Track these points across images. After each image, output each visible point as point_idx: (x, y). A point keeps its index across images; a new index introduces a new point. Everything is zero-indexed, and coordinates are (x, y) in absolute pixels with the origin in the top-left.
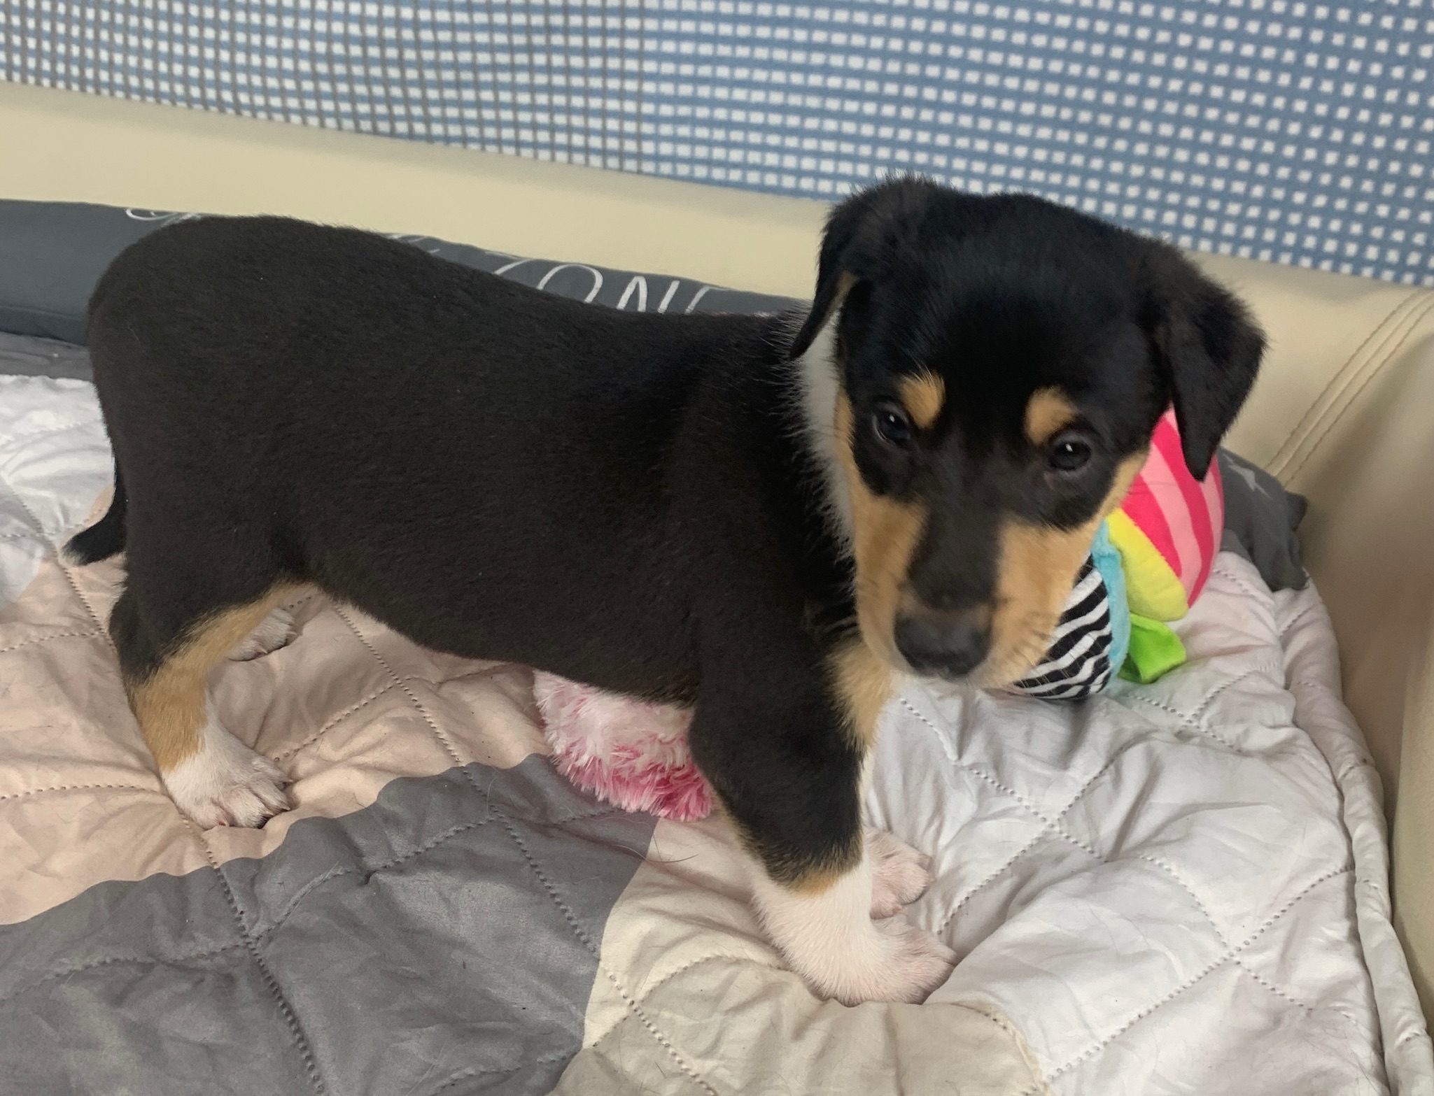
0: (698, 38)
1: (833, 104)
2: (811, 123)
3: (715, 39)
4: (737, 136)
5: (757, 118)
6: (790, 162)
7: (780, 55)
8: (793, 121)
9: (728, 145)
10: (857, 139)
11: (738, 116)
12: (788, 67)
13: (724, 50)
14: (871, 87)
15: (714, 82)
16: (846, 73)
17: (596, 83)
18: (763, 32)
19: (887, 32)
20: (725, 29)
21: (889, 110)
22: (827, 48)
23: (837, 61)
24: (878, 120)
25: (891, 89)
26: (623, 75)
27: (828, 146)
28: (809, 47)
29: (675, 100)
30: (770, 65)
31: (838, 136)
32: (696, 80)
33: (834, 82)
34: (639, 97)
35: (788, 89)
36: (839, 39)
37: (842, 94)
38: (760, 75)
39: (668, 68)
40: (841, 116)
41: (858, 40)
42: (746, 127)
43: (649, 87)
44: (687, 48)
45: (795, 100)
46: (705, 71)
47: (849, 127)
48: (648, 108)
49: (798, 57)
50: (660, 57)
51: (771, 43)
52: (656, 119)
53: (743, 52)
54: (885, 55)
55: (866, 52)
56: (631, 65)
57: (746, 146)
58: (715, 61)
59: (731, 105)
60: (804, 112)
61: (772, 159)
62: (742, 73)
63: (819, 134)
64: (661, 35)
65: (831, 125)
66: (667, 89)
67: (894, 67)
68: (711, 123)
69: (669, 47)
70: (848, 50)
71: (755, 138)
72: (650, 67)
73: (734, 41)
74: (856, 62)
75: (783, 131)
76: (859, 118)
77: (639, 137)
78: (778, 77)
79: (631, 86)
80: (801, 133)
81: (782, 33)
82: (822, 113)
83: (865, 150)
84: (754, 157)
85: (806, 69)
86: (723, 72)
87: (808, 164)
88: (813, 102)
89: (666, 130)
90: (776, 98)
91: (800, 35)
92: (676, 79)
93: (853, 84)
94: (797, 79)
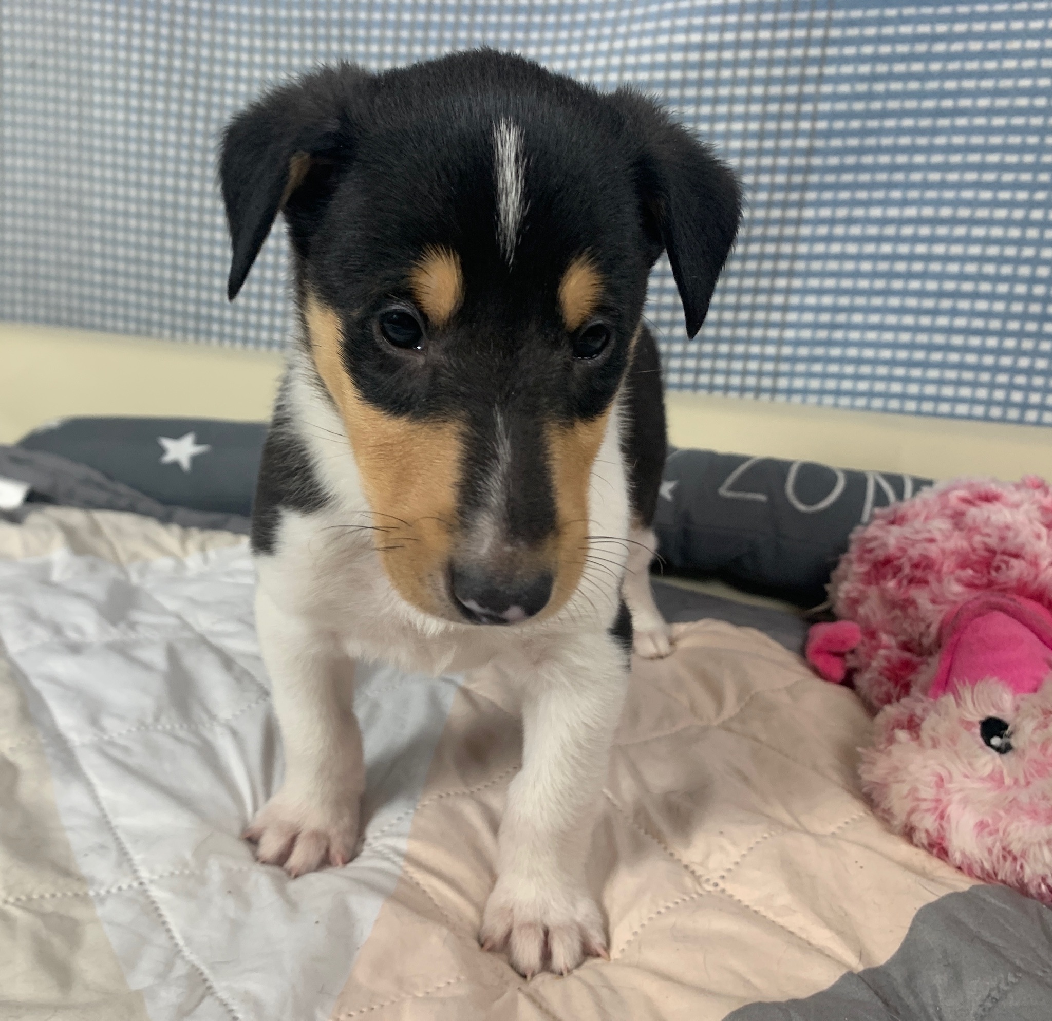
0: (838, 292)
1: (957, 340)
2: (937, 357)
3: (854, 292)
4: (866, 370)
5: (886, 354)
6: (913, 389)
7: (912, 302)
8: (919, 355)
9: (857, 377)
10: (978, 368)
11: (869, 353)
12: (919, 312)
13: (860, 301)
14: (995, 324)
15: (849, 326)
16: (973, 314)
17: (742, 332)
18: (898, 284)
19: (1013, 279)
20: (864, 284)
21: (1010, 343)
22: (957, 295)
23: (964, 305)
24: (999, 352)
25: (1014, 325)
26: (767, 325)
27: (951, 375)
28: (940, 294)
29: (813, 343)
30: (902, 311)
31: (961, 366)
32: (833, 326)
33: (960, 322)
34: (780, 342)
35: (916, 329)
36: (968, 286)
37: (968, 332)
38: (891, 319)
39: (808, 317)
40: (965, 349)
41: (985, 287)
42: (875, 362)
43: (790, 334)
44: (827, 300)
45: (922, 338)
46: (841, 318)
47: (971, 359)
48: (787, 351)
49: (929, 303)
50: (802, 309)
51: (904, 293)
52: (793, 359)
53: (877, 301)
54: (1010, 298)
55: (992, 297)
56: (776, 316)
57: (873, 378)
58: (851, 310)
59: (862, 344)
60: (930, 348)
61: (896, 388)
62: (875, 319)
63: (943, 365)
64: (805, 291)
65: (954, 357)
66: (806, 334)
67: (1017, 307)
68: (842, 360)
69: (811, 300)
70: (975, 296)
71: (882, 370)
72: (792, 317)
73: (871, 293)
74: (982, 305)
75: (910, 364)
76: (982, 351)
77: (776, 375)
78: (909, 320)
79: (773, 333)
80: (925, 365)
81: (915, 285)
82: (947, 348)
83: (985, 377)
84: (880, 387)
85: (935, 312)
86: (858, 318)
87: (930, 390)
88: (939, 339)
89: (801, 367)
90: (905, 337)
91: (932, 285)
92: (816, 326)
93: (978, 323)
94: (925, 321)
